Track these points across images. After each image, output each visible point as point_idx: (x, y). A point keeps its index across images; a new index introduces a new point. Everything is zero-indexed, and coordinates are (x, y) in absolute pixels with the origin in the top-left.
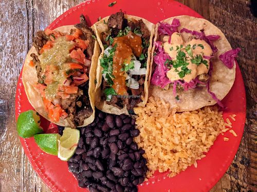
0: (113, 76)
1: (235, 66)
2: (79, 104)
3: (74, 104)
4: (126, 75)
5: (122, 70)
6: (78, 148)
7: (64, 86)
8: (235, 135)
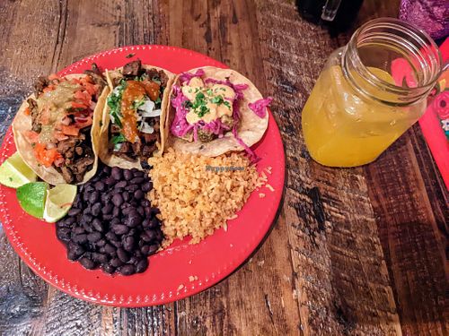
0: (121, 114)
1: (267, 116)
2: (79, 150)
3: (72, 149)
4: (136, 115)
5: (131, 107)
6: (73, 207)
7: (62, 125)
8: (272, 189)
